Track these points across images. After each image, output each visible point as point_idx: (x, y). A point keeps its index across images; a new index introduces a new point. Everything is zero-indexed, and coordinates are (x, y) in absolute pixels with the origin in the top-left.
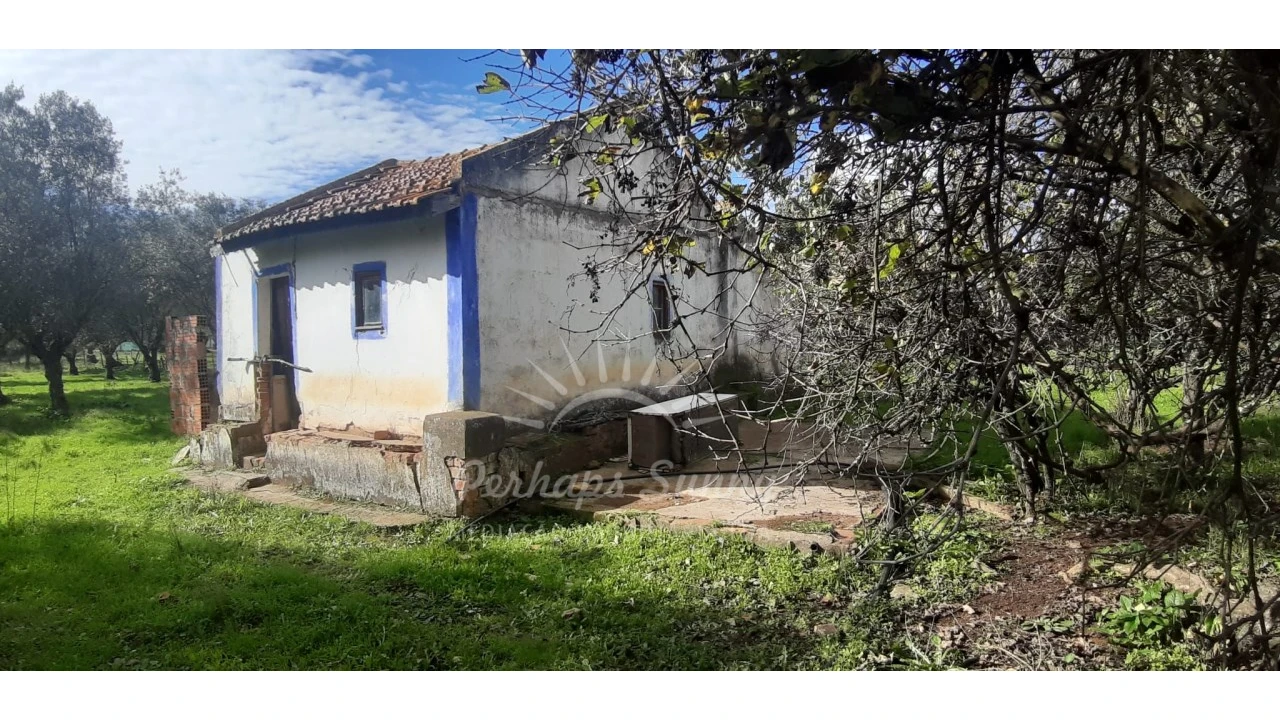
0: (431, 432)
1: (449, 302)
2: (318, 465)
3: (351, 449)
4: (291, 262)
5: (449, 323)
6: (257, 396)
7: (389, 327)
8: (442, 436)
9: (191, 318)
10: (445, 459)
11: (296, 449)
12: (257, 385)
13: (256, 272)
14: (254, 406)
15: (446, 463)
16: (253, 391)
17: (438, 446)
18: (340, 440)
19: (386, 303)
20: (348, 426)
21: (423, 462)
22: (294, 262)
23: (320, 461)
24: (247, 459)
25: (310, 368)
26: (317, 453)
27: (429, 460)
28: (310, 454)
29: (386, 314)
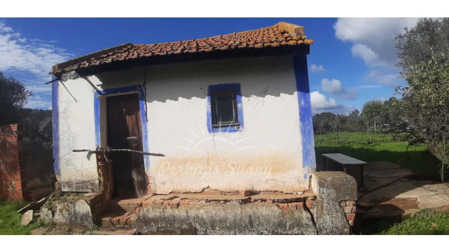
0: (327, 187)
1: (300, 107)
2: (202, 219)
3: (243, 206)
4: (142, 84)
5: (301, 120)
6: (99, 174)
7: (245, 124)
8: (337, 189)
9: (12, 125)
10: (339, 203)
11: (176, 211)
12: (99, 167)
13: (99, 92)
14: (97, 182)
15: (340, 205)
16: (96, 172)
17: (333, 195)
18: (226, 201)
19: (242, 109)
20: (203, 190)
21: (319, 207)
22: (145, 83)
23: (205, 217)
24: (106, 219)
25: (161, 153)
26: (202, 211)
27: (325, 205)
28: (192, 213)
29: (242, 116)
